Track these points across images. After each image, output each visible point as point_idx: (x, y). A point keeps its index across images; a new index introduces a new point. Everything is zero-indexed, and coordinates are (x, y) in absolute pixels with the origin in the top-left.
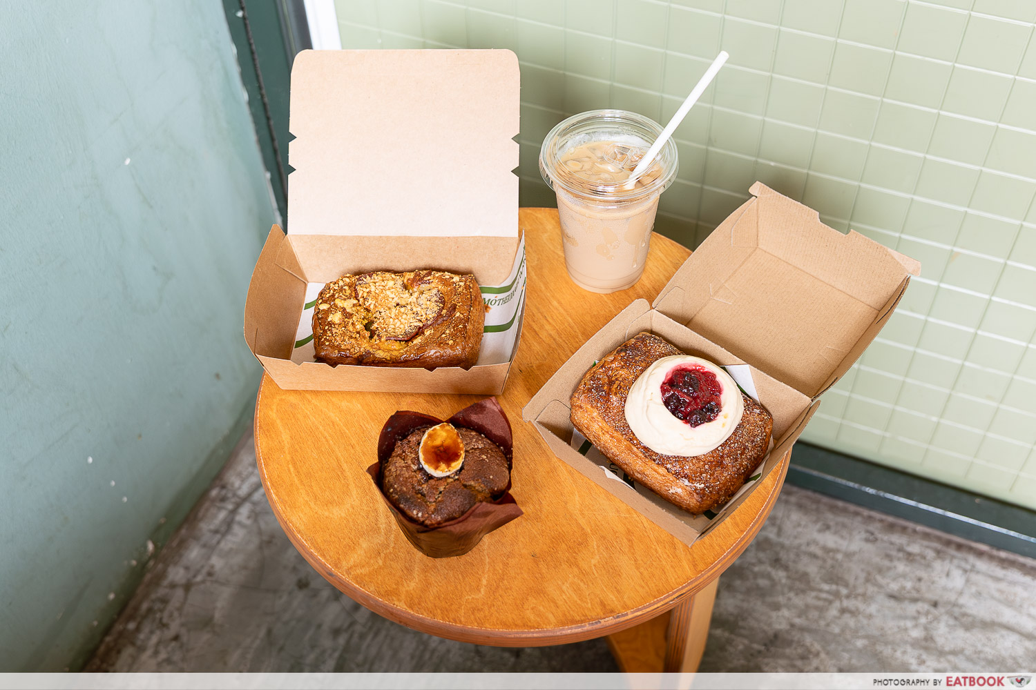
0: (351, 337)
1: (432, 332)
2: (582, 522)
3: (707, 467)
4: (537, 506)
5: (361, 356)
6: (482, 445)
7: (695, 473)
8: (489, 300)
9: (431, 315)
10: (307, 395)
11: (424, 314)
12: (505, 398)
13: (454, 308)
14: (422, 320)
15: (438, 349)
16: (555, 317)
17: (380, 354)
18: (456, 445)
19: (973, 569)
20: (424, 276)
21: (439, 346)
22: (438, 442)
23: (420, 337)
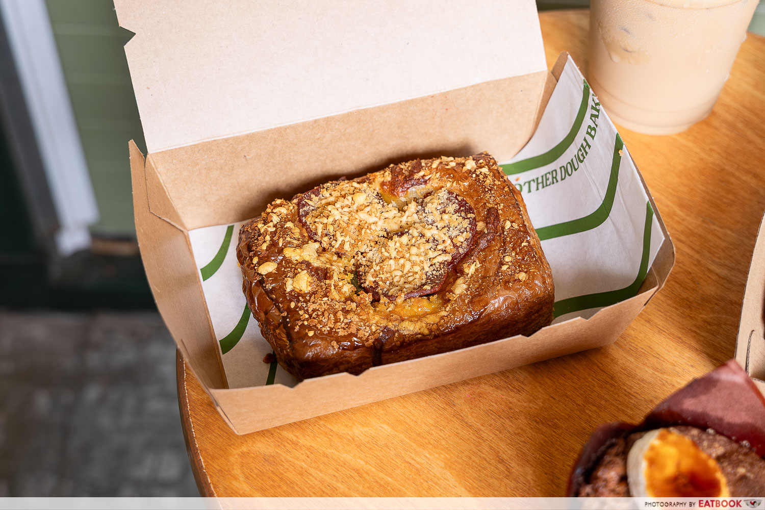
10: (284, 433)
11: (446, 238)
15: (506, 293)
17: (409, 328)
18: (704, 464)
20: (411, 172)
21: (507, 288)
23: (460, 281)
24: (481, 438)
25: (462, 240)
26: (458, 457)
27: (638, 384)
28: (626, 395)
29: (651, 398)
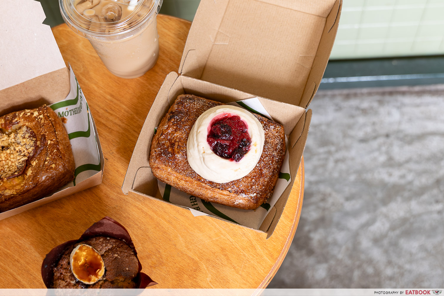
1: (37, 162)
2: (191, 254)
3: (253, 180)
4: (158, 255)
6: (111, 246)
7: (248, 187)
8: (63, 112)
9: (30, 149)
11: (25, 150)
12: (105, 184)
14: (26, 155)
15: (47, 174)
16: (113, 108)
18: (96, 258)
19: (403, 105)
20: (12, 120)
21: (47, 171)
22: (82, 261)
23: (30, 169)
24: (45, 230)
25: (31, 151)
26: (36, 239)
27: (110, 200)
28: (105, 206)
29: (115, 207)
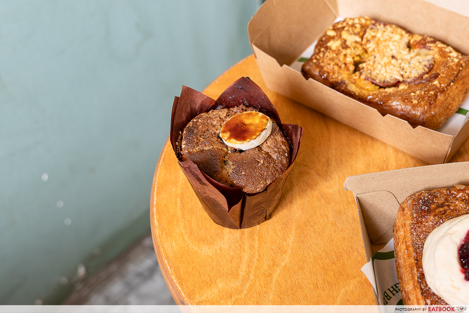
0: (337, 64)
1: (406, 88)
5: (337, 83)
9: (414, 74)
13: (436, 76)
14: (404, 76)
15: (401, 103)
17: (352, 88)
20: (429, 42)
21: (404, 101)
23: (393, 88)
25: (412, 77)
